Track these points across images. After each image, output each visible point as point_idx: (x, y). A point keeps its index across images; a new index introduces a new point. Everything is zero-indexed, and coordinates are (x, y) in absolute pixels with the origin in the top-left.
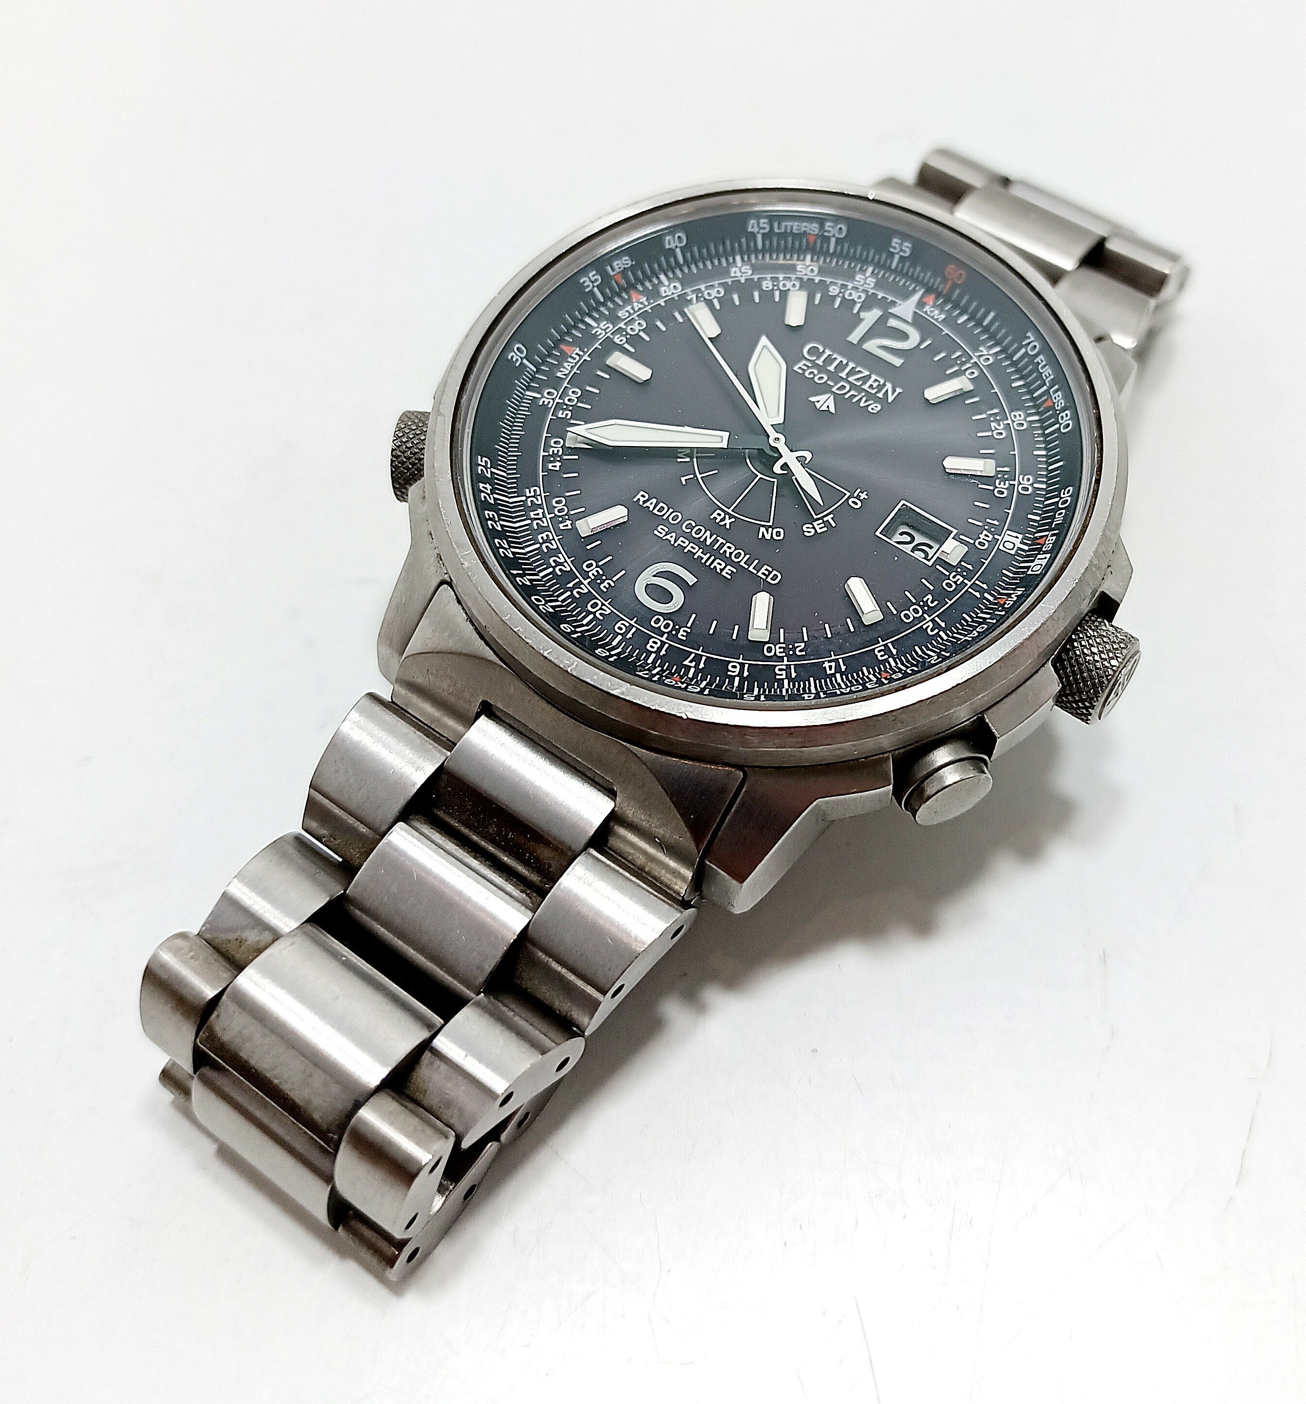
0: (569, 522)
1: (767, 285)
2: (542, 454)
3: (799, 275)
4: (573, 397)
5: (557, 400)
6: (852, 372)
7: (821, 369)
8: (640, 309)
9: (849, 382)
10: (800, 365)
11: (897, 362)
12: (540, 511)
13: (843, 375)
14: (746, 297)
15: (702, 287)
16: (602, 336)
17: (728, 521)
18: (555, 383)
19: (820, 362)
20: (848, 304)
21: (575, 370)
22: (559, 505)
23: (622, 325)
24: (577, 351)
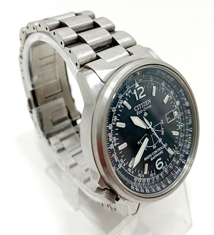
0: (143, 175)
1: (119, 107)
2: (129, 173)
3: (120, 98)
4: (122, 161)
5: (121, 165)
6: (143, 105)
7: (140, 110)
8: (111, 136)
9: (144, 107)
10: (137, 113)
11: (145, 95)
12: (139, 179)
13: (143, 107)
14: (120, 113)
15: (113, 120)
16: (113, 148)
17: (155, 146)
18: (118, 163)
19: (139, 109)
20: (130, 94)
21: (117, 157)
22: (139, 175)
23: (113, 142)
24: (113, 155)
